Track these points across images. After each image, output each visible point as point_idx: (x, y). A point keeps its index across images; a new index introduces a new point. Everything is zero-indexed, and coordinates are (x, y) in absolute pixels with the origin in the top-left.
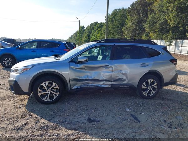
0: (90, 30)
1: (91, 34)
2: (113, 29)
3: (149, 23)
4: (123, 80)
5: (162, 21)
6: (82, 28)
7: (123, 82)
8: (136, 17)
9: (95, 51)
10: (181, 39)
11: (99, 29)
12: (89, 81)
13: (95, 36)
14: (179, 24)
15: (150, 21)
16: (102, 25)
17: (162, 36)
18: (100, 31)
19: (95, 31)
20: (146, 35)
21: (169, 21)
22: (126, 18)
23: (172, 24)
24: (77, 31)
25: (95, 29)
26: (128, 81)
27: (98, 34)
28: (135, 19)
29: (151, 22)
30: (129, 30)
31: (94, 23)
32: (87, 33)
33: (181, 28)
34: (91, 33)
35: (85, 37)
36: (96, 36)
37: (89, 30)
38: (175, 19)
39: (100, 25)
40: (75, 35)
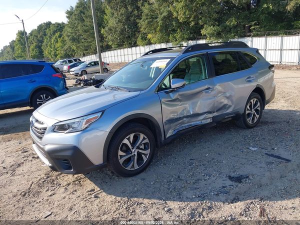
0: (39, 36)
1: (44, 44)
2: (85, 31)
3: (147, 19)
4: (227, 106)
5: (165, 14)
6: (22, 34)
7: (227, 110)
8: (123, 10)
9: (71, 71)
10: (195, 39)
11: (57, 34)
12: (185, 119)
13: (53, 46)
14: (190, 18)
15: (147, 15)
16: (60, 27)
17: (167, 38)
18: (60, 37)
19: (50, 38)
20: (142, 39)
21: (175, 14)
22: (103, 12)
23: (181, 19)
24: (13, 41)
25: (49, 34)
26: (234, 108)
27: (57, 42)
28: (122, 14)
29: (149, 17)
30: (116, 31)
31: (44, 23)
32: (33, 42)
33: (193, 23)
34: (42, 42)
35: (33, 50)
36: (55, 46)
37: (37, 37)
38: (184, 10)
39: (58, 27)
40: (9, 49)
